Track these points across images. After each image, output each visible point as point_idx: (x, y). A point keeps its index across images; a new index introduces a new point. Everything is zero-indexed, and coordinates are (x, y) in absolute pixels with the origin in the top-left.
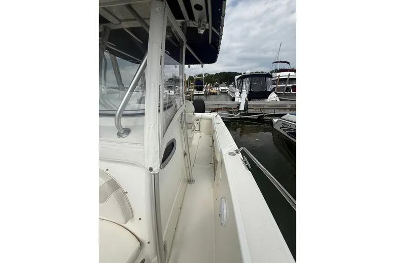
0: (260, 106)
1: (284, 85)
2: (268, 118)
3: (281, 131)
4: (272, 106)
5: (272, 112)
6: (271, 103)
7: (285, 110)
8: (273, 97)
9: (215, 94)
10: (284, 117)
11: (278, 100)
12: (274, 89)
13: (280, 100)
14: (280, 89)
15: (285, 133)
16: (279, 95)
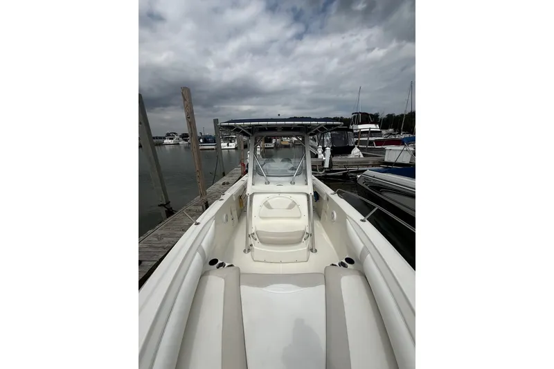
0: (345, 162)
1: (366, 139)
2: (352, 174)
3: (364, 185)
4: (355, 162)
5: (356, 169)
6: (354, 160)
7: (368, 166)
8: (356, 152)
9: (286, 146)
10: (365, 173)
11: (362, 156)
12: (356, 143)
13: (364, 155)
14: (363, 142)
15: (367, 188)
16: (361, 149)
